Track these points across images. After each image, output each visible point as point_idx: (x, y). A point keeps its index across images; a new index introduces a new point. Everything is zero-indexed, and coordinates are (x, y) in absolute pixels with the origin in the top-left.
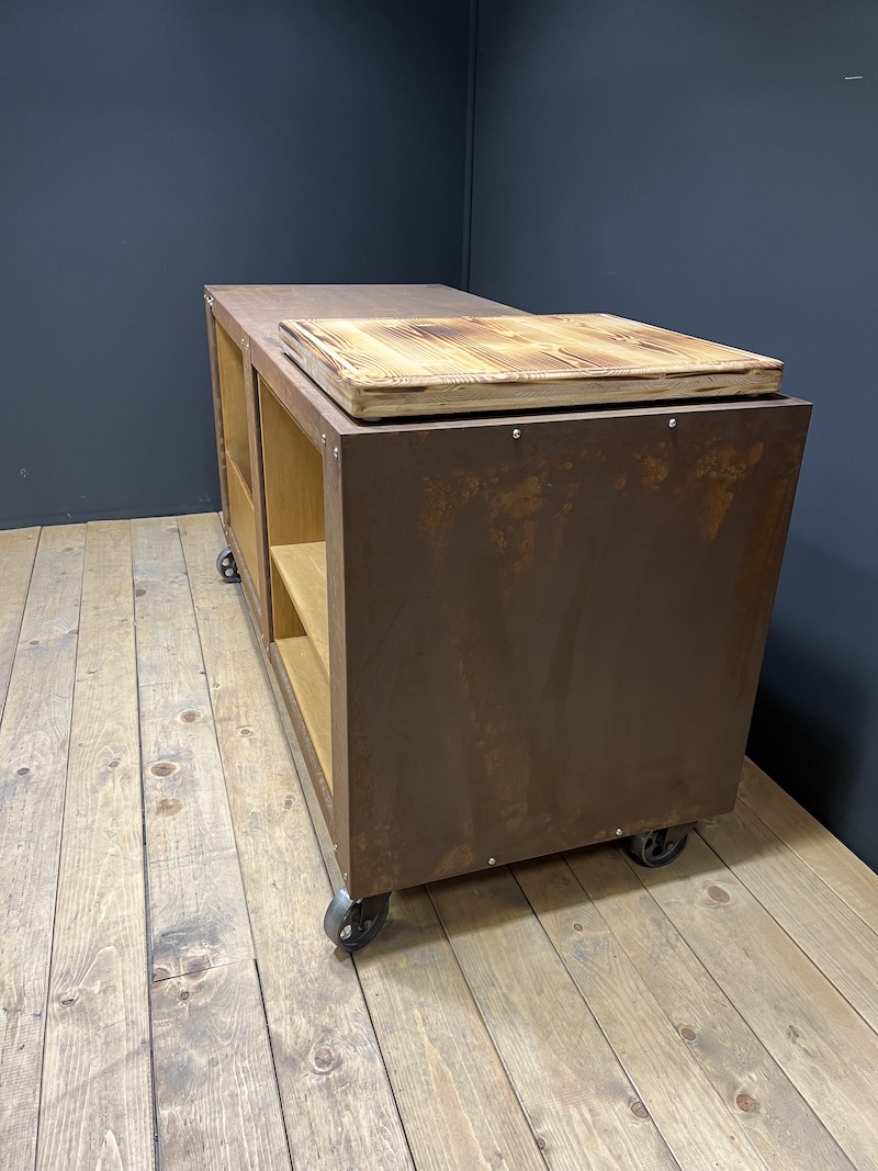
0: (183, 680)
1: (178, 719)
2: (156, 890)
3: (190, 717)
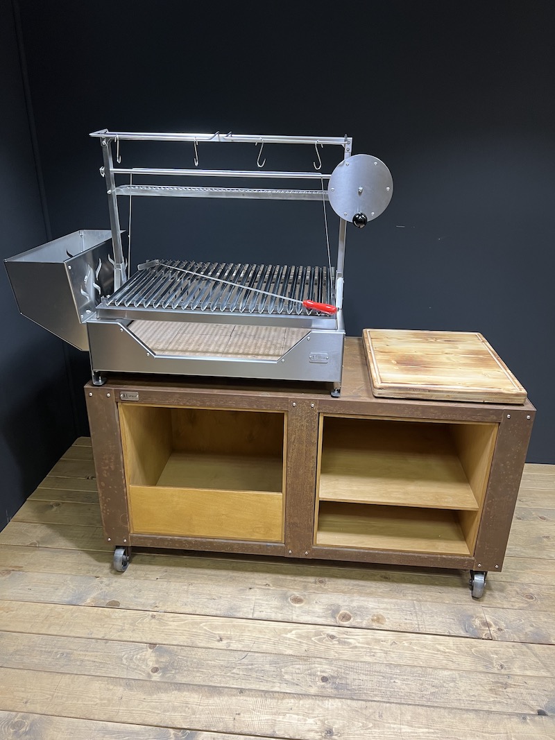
1: (297, 605)
2: (438, 630)
3: (298, 600)
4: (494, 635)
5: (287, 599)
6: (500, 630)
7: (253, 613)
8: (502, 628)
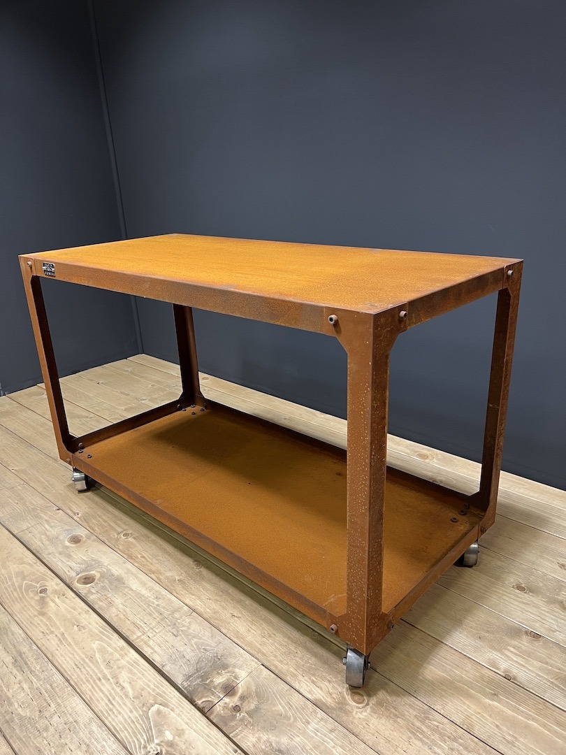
0: (46, 518)
1: (67, 544)
3: (76, 540)
4: (218, 708)
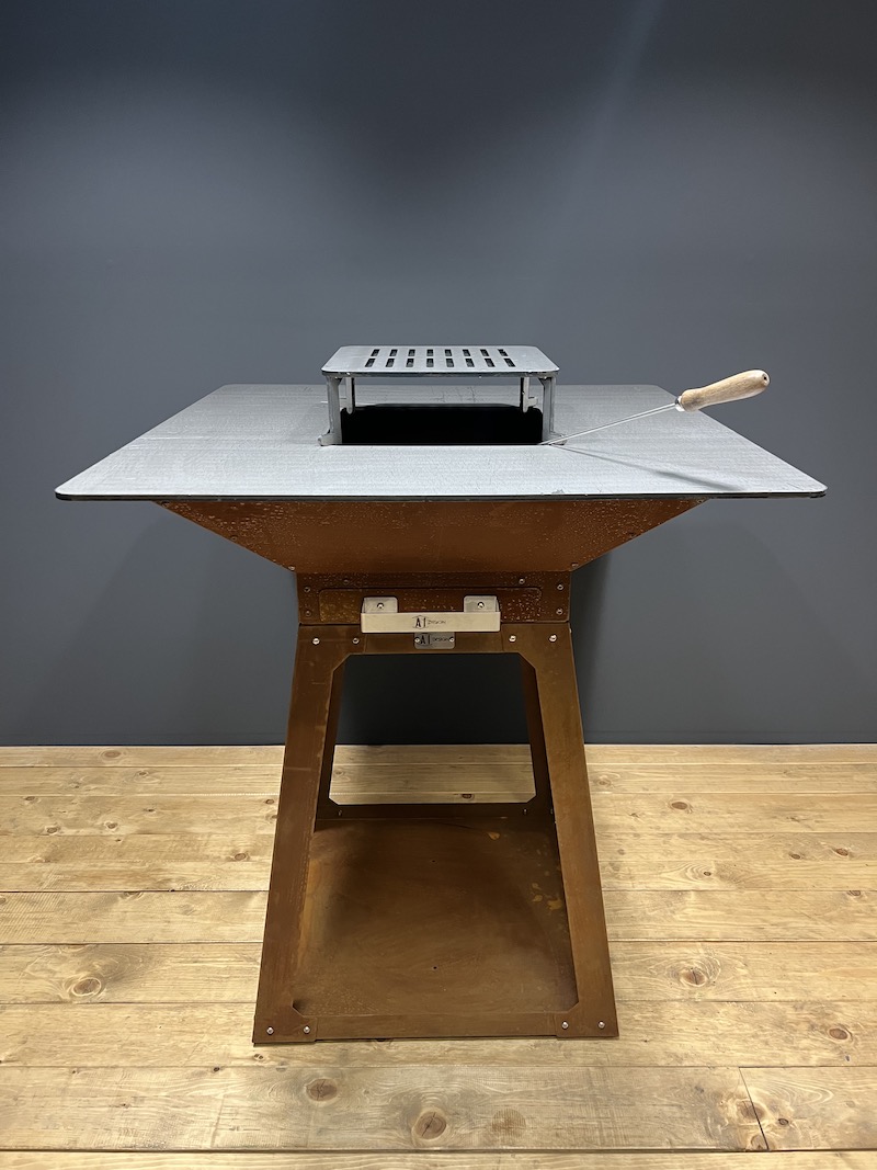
5: (300, 1089)
6: (783, 1122)
7: (215, 1135)
8: (788, 1117)
